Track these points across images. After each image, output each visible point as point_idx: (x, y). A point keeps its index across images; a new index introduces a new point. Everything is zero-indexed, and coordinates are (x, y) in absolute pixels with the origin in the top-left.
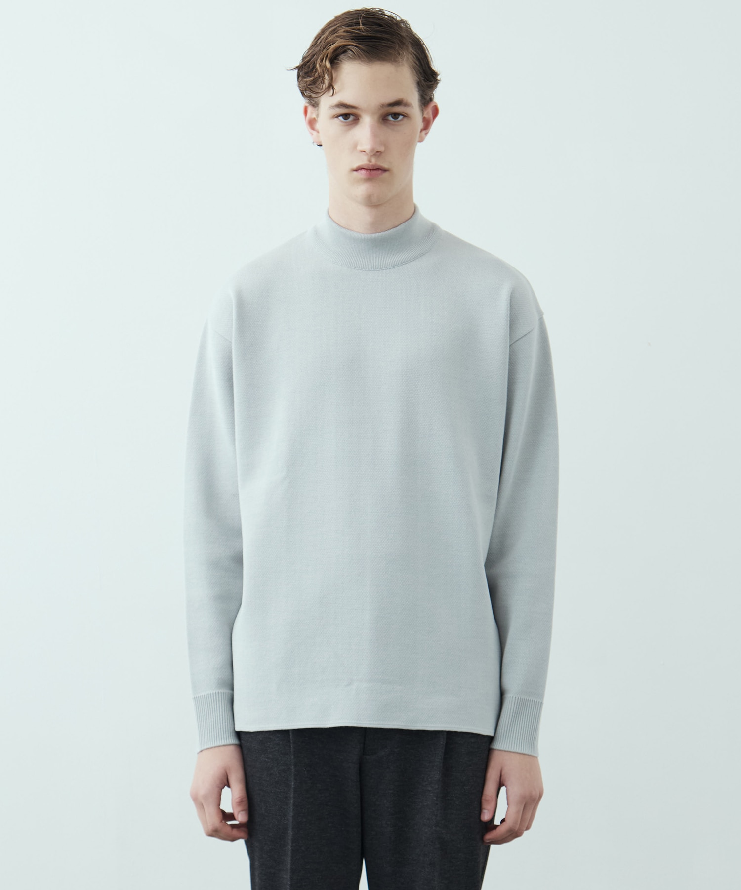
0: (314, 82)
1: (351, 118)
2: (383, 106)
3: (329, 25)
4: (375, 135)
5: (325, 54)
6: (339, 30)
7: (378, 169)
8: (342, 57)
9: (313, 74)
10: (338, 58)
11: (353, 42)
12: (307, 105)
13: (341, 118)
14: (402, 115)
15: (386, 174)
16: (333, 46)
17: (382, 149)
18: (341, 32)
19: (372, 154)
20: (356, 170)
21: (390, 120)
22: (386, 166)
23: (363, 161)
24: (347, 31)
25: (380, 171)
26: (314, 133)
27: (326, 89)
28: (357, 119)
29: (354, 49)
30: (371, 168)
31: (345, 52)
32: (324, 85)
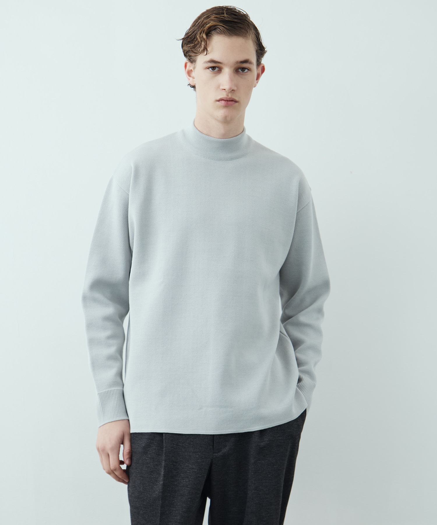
0: (194, 47)
1: (217, 69)
2: (237, 62)
3: (203, 14)
4: (231, 80)
5: (202, 30)
6: (211, 17)
7: (232, 101)
8: (213, 32)
9: (194, 42)
10: (211, 32)
11: (220, 23)
12: (187, 61)
13: (210, 69)
14: (247, 69)
15: (237, 104)
16: (208, 25)
17: (235, 88)
18: (213, 17)
19: (229, 91)
20: (219, 101)
21: (240, 72)
22: (237, 99)
23: (223, 95)
24: (216, 17)
25: (233, 102)
26: (191, 78)
27: (202, 51)
28: (220, 70)
29: (221, 28)
30: (228, 100)
31: (215, 29)
32: (201, 49)
